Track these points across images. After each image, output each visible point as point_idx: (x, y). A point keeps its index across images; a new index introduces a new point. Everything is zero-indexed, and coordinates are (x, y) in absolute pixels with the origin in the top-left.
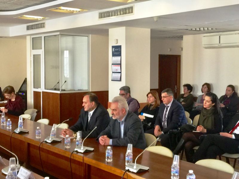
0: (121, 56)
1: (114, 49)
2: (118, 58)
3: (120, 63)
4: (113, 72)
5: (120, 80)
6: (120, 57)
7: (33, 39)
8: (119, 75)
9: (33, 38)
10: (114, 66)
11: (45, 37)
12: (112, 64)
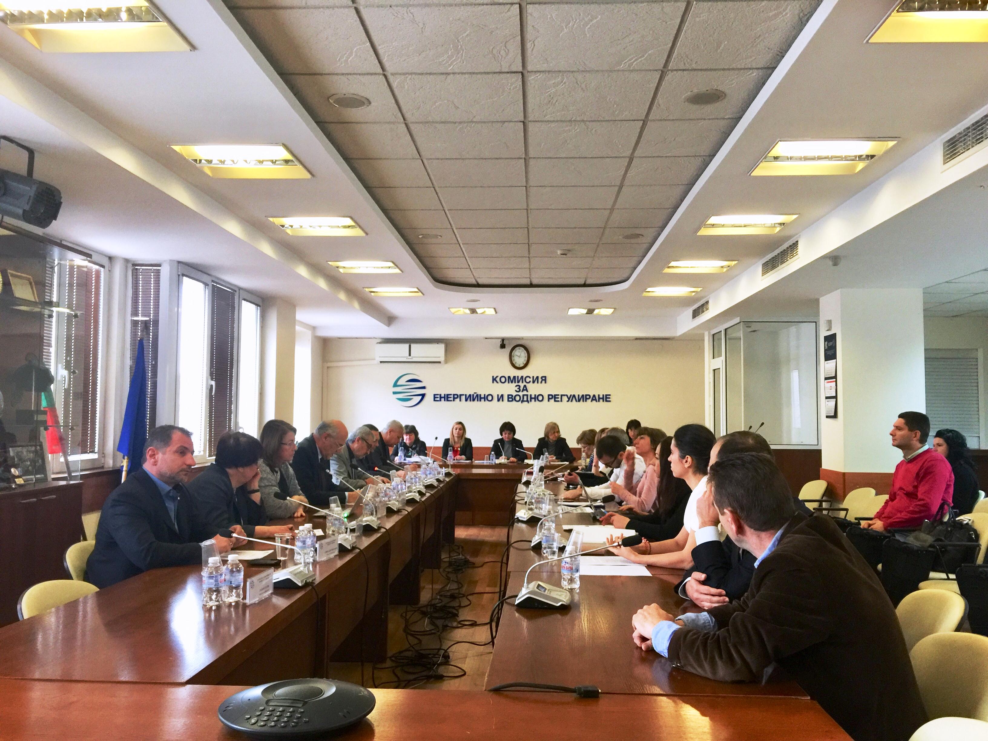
0: (836, 358)
1: (826, 343)
2: (831, 363)
3: (834, 375)
4: (827, 398)
5: (835, 416)
6: (835, 360)
7: (716, 336)
8: (833, 402)
9: (713, 335)
10: (828, 382)
11: (726, 330)
12: (826, 379)
